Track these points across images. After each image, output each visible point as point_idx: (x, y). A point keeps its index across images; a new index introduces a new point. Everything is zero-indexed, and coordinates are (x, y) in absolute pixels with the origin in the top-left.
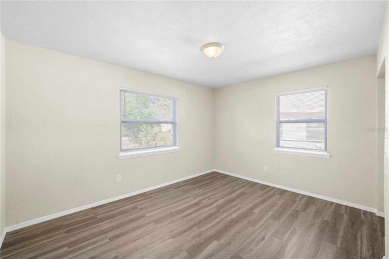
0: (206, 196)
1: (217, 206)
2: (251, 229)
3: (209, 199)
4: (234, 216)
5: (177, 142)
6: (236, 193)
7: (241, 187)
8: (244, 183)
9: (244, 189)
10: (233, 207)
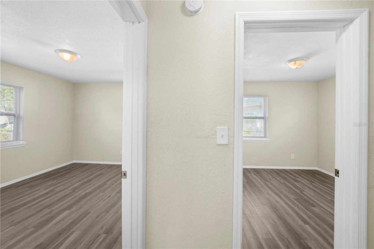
0: (61, 184)
1: (73, 188)
2: (101, 194)
3: (64, 186)
4: (88, 191)
5: (21, 137)
6: (94, 175)
7: (100, 170)
8: (104, 166)
9: (102, 171)
10: (89, 185)
